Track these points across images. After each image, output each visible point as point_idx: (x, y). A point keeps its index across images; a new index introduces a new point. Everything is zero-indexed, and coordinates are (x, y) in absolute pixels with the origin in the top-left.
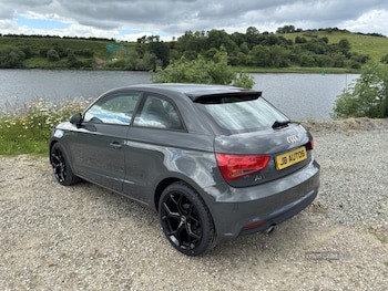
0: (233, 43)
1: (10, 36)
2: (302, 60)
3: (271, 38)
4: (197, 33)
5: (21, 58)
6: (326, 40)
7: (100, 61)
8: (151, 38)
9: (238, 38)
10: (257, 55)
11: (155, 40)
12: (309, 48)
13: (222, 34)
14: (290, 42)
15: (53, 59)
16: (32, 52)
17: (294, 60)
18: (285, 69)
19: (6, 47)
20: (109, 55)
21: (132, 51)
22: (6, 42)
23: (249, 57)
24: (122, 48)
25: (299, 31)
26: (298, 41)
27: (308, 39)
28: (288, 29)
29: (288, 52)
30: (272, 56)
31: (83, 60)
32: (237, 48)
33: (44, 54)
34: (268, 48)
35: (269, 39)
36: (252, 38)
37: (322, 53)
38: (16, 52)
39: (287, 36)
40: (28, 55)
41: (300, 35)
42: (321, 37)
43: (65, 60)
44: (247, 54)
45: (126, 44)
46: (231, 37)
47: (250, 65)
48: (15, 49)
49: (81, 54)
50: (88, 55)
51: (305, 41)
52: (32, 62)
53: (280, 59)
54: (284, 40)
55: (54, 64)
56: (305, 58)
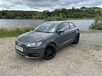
0: (68, 12)
1: (12, 11)
2: (87, 16)
3: (79, 10)
4: (59, 9)
5: (15, 16)
6: (94, 10)
7: (34, 17)
8: (47, 11)
9: (70, 10)
10: (75, 15)
11: (48, 11)
12: (89, 13)
13: (65, 9)
14: (84, 11)
15: (22, 16)
16: (17, 15)
17: (85, 16)
18: (82, 18)
19: (11, 13)
20: (36, 15)
21: (42, 14)
22: (11, 12)
23: (72, 15)
24: (39, 13)
25: (86, 8)
26: (86, 11)
27: (89, 10)
28: (84, 8)
29: (83, 14)
30: (79, 15)
31: (29, 17)
32: (69, 13)
33: (20, 15)
34: (77, 13)
35: (78, 10)
36: (73, 10)
37: (93, 14)
38: (13, 15)
39: (83, 10)
40: (16, 15)
41: (87, 9)
42: (93, 9)
43: (25, 17)
44: (72, 14)
45: (40, 12)
46: (68, 10)
47: (73, 17)
48: (13, 14)
49: (29, 15)
50: (31, 15)
51: (88, 11)
52: (17, 17)
53: (81, 16)
54: (82, 10)
55: (22, 18)
56: (88, 15)
